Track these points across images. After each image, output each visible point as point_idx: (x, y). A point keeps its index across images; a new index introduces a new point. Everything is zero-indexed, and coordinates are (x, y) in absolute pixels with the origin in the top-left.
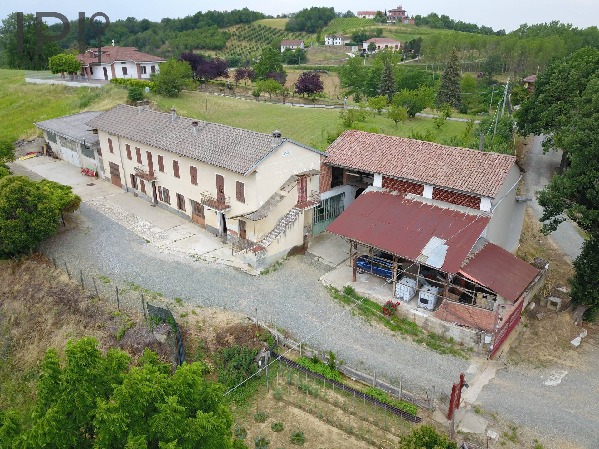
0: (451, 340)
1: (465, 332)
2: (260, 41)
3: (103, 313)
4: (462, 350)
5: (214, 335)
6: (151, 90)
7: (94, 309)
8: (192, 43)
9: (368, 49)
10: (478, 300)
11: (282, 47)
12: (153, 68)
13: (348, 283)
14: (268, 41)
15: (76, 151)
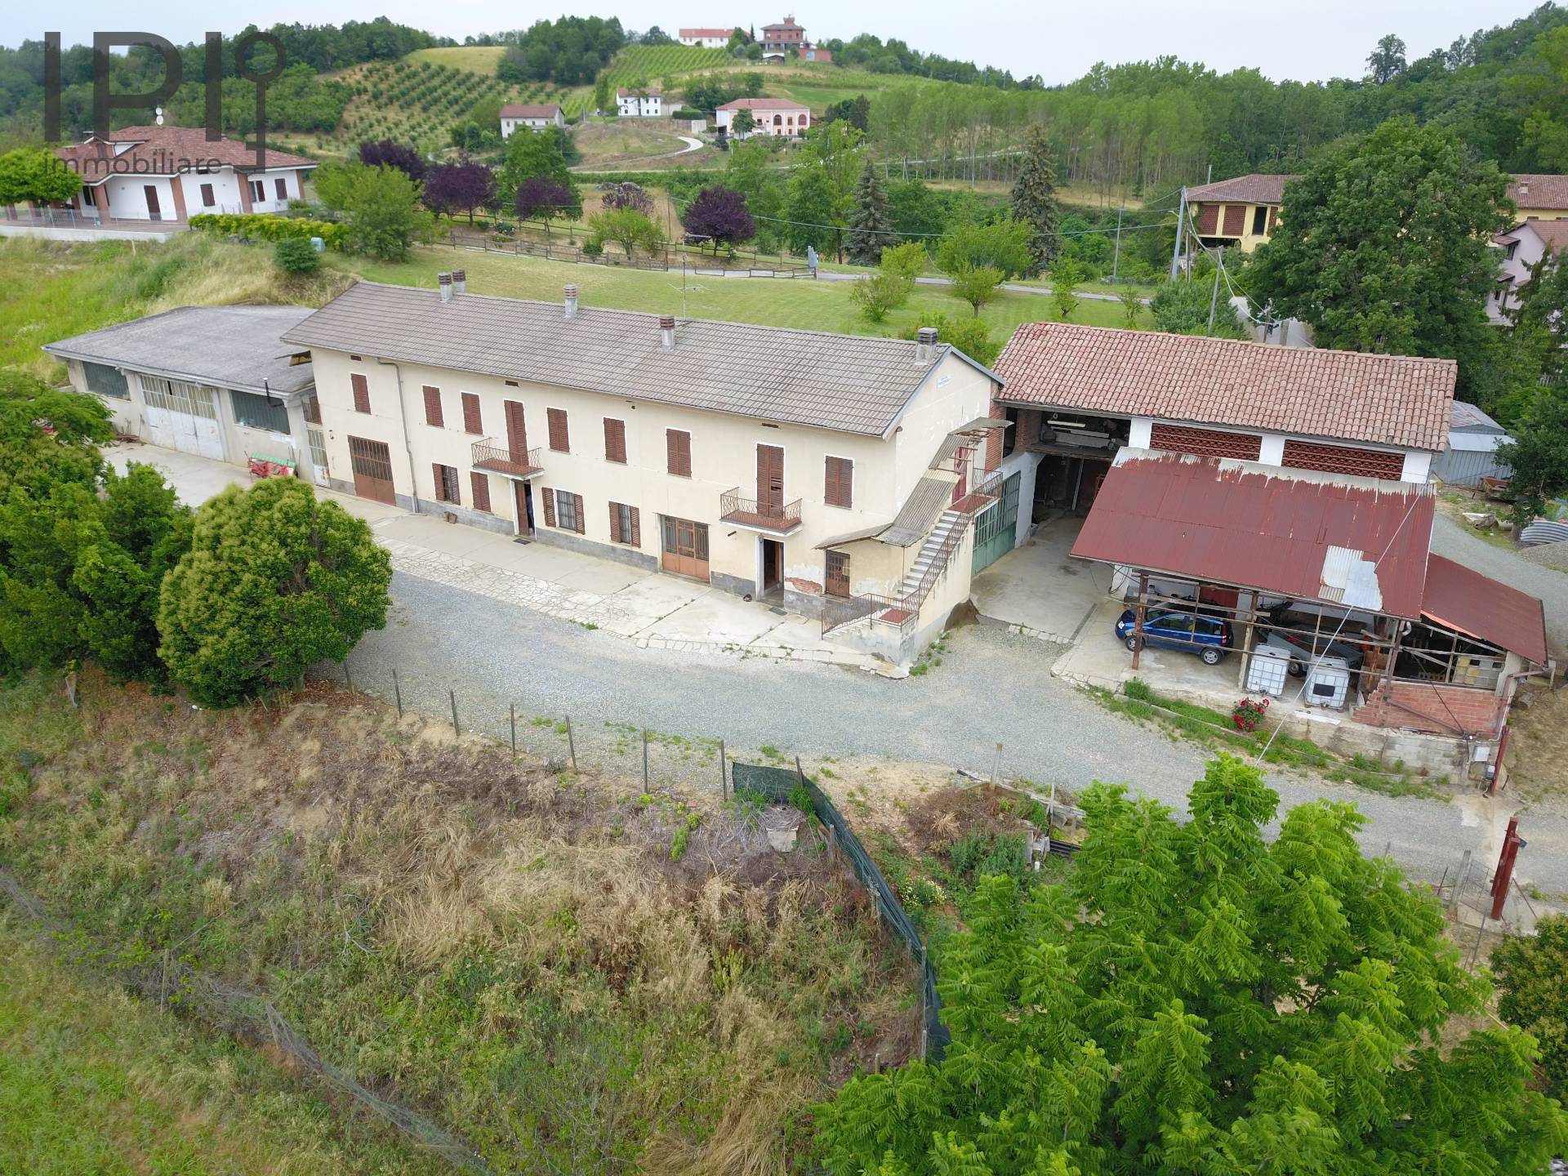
0: (1399, 767)
1: (1432, 745)
2: (434, 109)
3: (605, 802)
4: (1427, 784)
5: (902, 819)
6: (326, 244)
7: (575, 797)
8: (245, 115)
9: (735, 127)
10: (1459, 671)
11: (504, 123)
12: (280, 186)
13: (1127, 676)
14: (457, 108)
15: (212, 415)
